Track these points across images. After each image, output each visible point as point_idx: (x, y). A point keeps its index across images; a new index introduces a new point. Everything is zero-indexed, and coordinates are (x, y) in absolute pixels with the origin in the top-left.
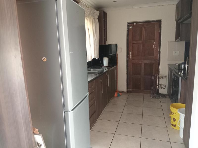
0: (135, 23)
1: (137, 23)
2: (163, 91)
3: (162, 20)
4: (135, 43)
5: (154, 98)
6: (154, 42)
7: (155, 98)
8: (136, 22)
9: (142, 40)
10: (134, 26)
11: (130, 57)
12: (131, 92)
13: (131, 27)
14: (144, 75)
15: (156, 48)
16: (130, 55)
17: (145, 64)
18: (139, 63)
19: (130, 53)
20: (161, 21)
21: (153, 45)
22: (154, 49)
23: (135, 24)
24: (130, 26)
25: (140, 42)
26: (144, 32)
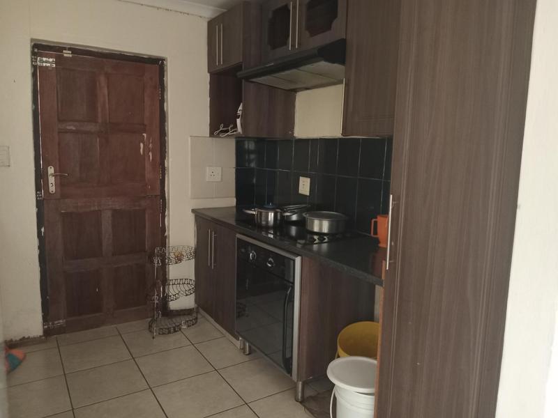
0: (65, 49)
1: (74, 50)
2: (182, 300)
3: (169, 60)
4: (71, 132)
5: (163, 334)
6: (145, 135)
7: (169, 332)
8: (69, 49)
9: (100, 120)
10: (60, 60)
11: (52, 189)
12: (61, 330)
13: (48, 62)
14: (113, 255)
15: (150, 154)
16: (52, 180)
17: (115, 213)
18: (92, 209)
19: (51, 170)
20: (163, 63)
21: (142, 145)
22: (144, 159)
23: (67, 54)
24: (44, 59)
25: (91, 127)
26: (103, 91)
